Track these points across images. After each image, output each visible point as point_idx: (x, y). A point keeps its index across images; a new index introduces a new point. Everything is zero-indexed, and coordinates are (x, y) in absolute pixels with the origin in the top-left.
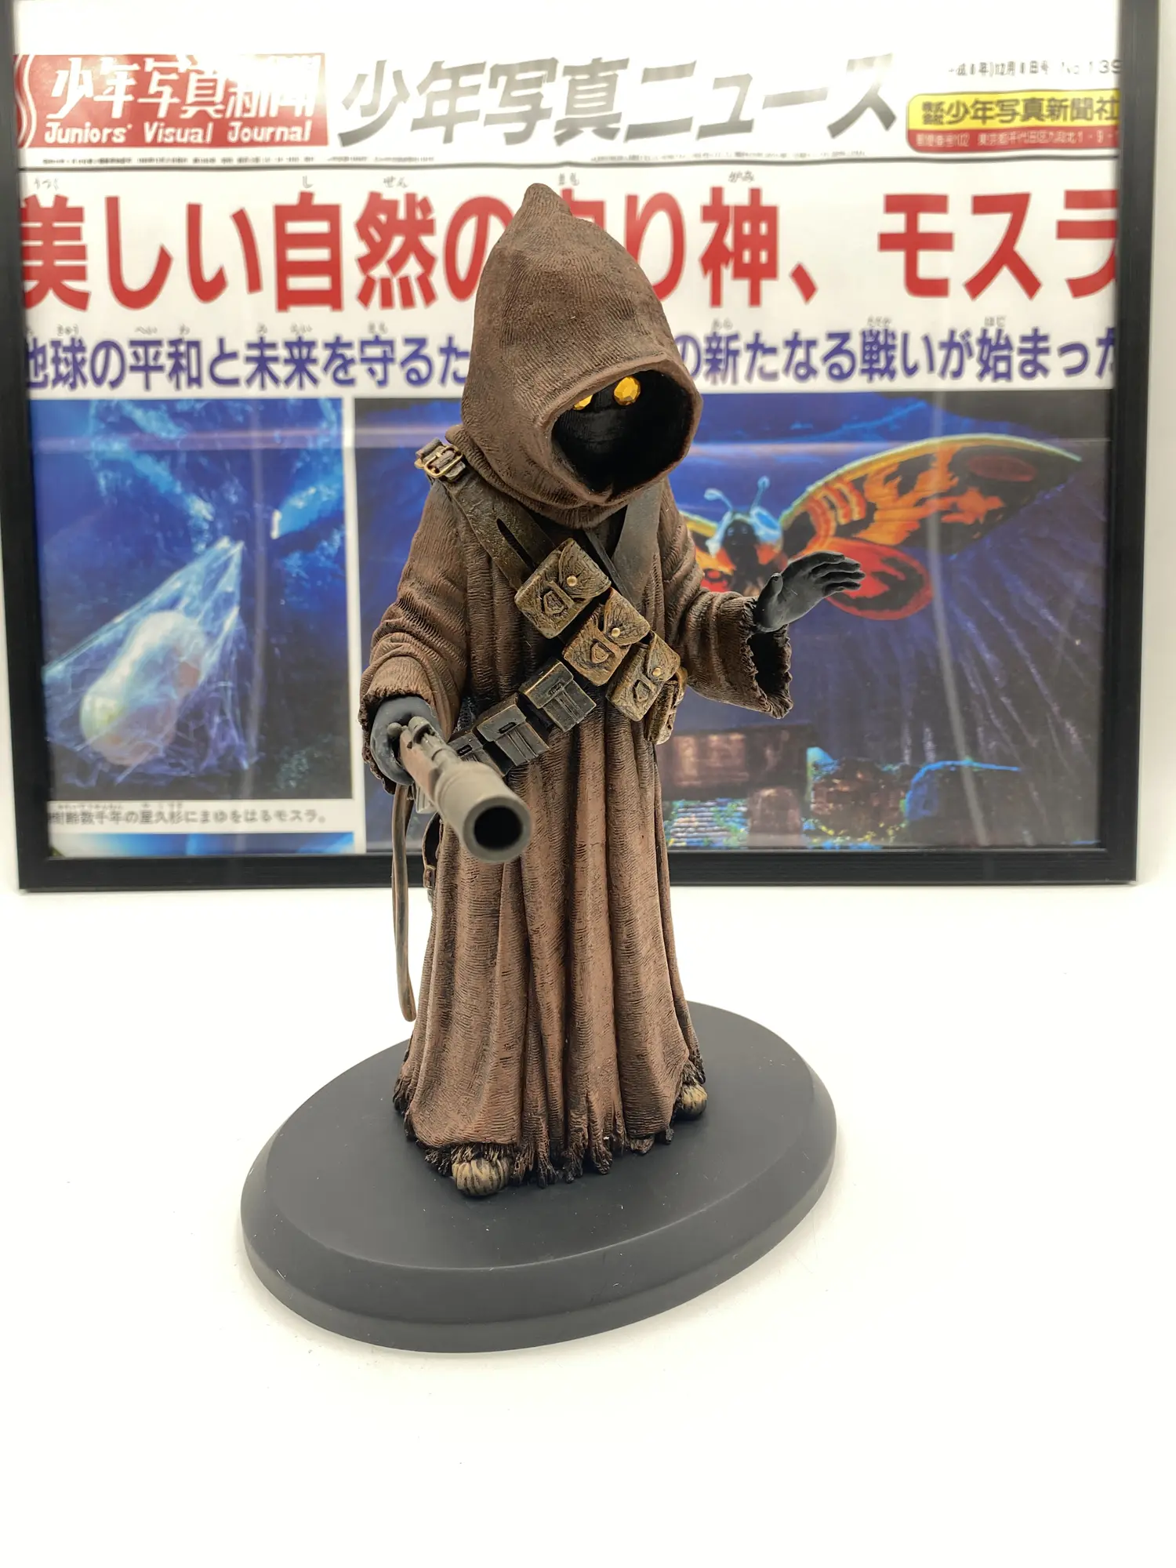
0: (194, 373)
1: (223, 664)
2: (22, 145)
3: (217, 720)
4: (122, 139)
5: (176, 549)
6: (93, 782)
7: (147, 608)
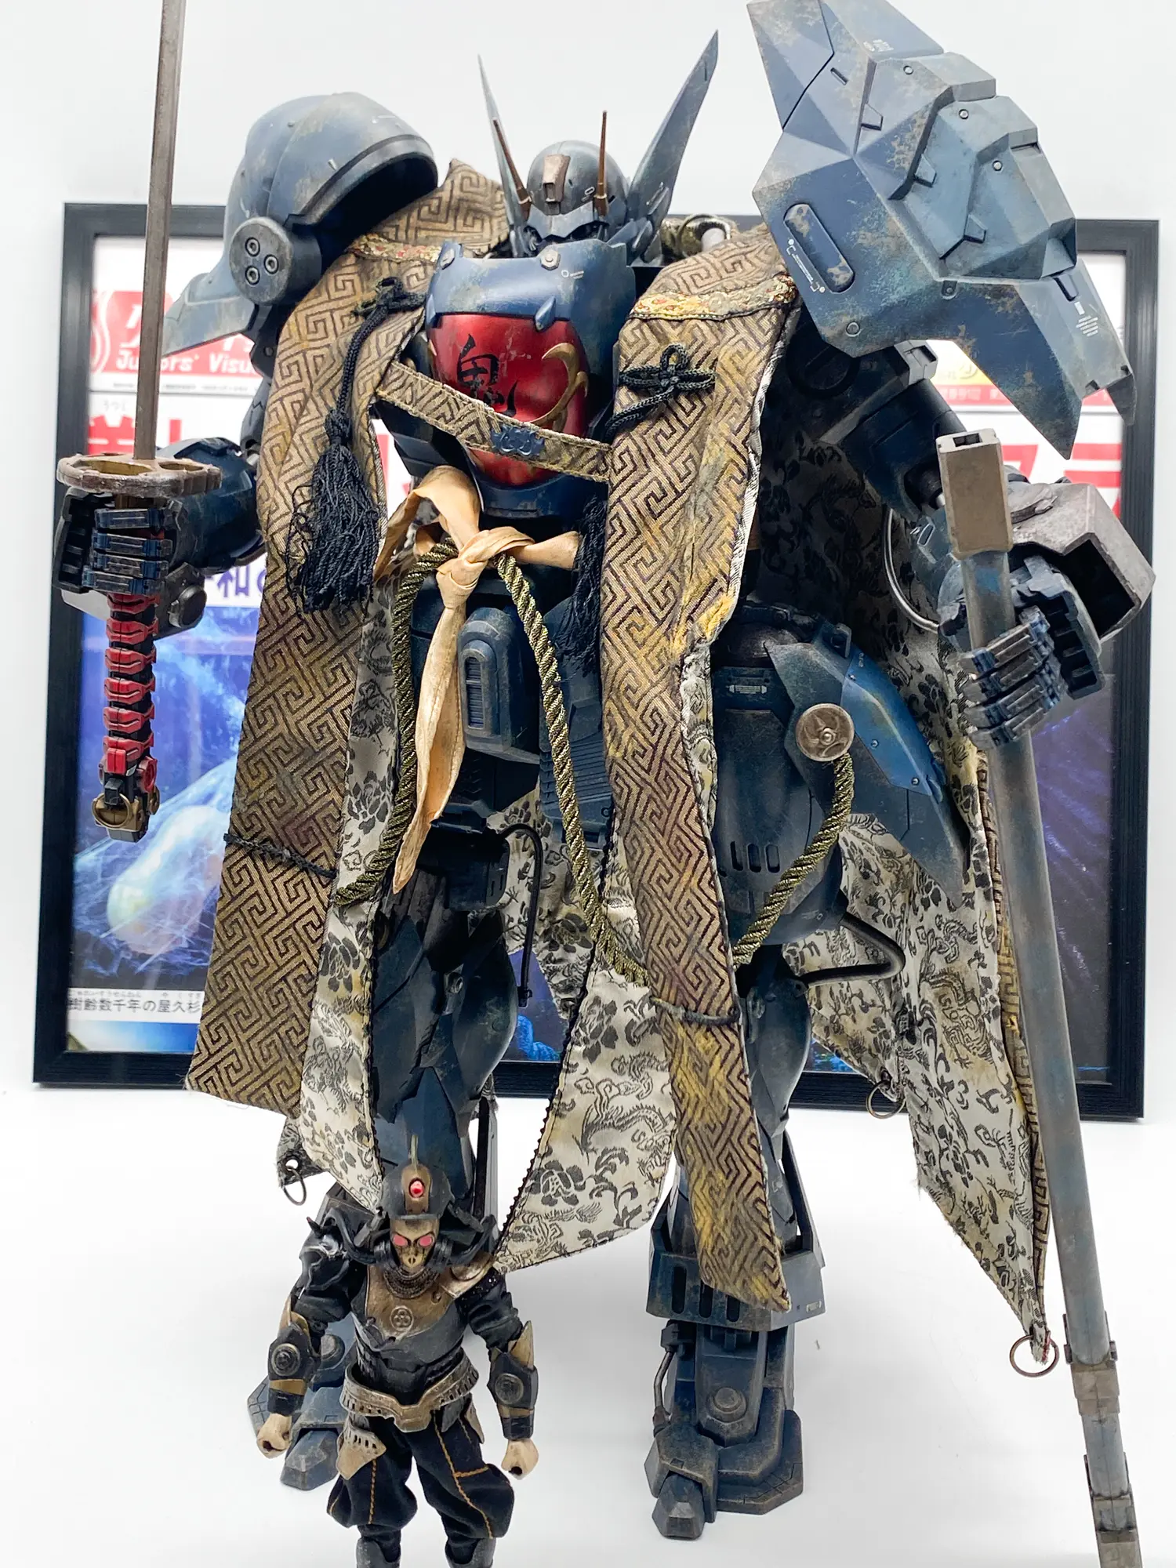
0: (242, 584)
2: (95, 370)
4: (189, 368)
5: (213, 747)
6: (114, 970)
7: (181, 802)
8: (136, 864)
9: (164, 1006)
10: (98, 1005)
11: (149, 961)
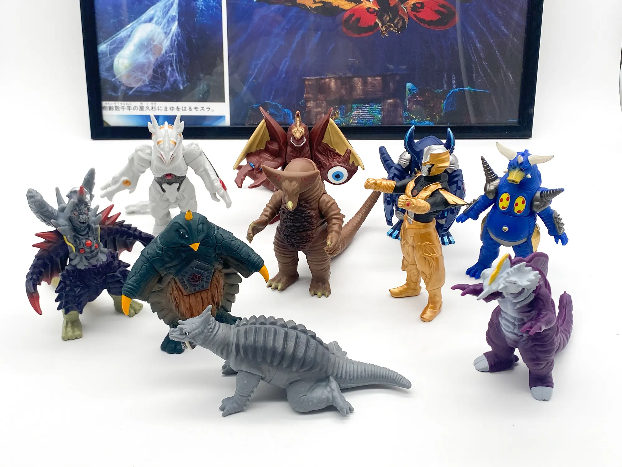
1: (172, 46)
3: (170, 69)
6: (119, 94)
7: (139, 22)
8: (124, 48)
9: (142, 108)
10: (114, 108)
11: (133, 90)
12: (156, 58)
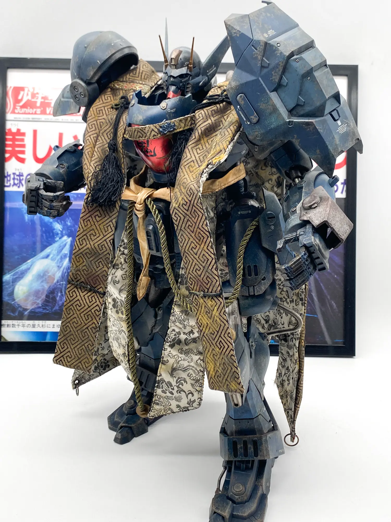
1: (63, 277)
2: (7, 113)
3: (59, 294)
4: (39, 112)
6: (17, 314)
7: (38, 258)
9: (34, 326)
10: (11, 326)
11: (28, 311)
12: (49, 286)
